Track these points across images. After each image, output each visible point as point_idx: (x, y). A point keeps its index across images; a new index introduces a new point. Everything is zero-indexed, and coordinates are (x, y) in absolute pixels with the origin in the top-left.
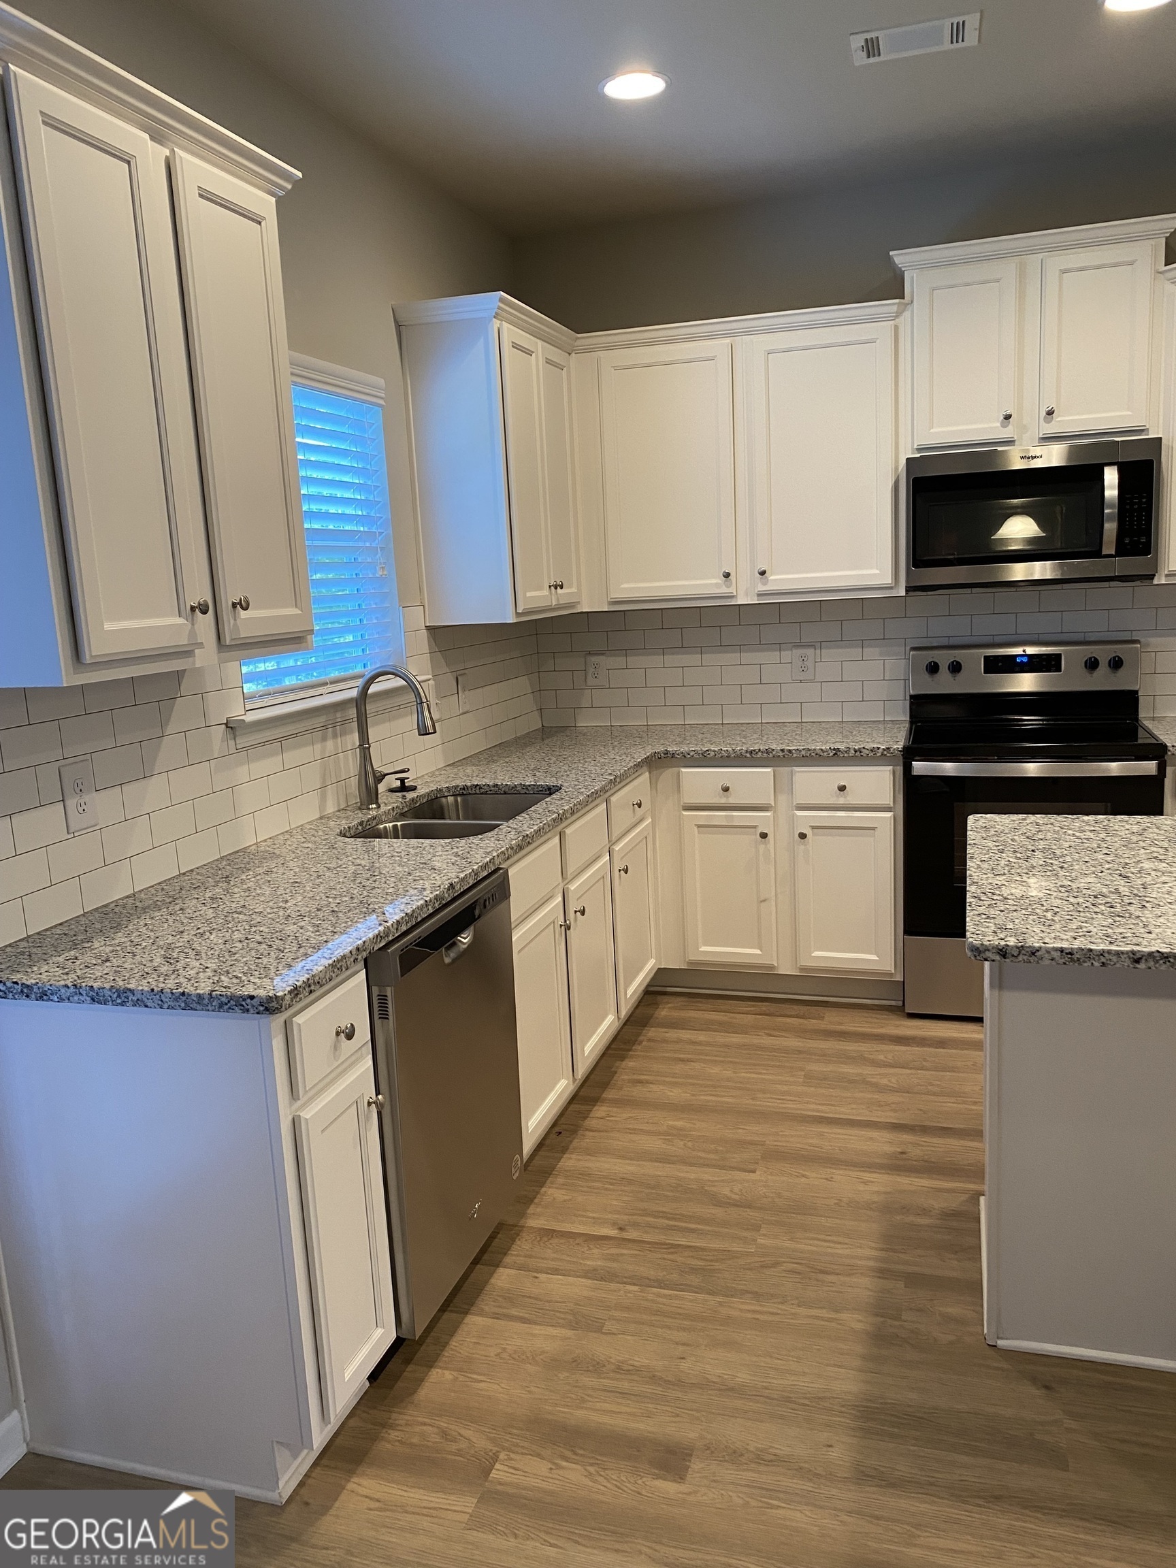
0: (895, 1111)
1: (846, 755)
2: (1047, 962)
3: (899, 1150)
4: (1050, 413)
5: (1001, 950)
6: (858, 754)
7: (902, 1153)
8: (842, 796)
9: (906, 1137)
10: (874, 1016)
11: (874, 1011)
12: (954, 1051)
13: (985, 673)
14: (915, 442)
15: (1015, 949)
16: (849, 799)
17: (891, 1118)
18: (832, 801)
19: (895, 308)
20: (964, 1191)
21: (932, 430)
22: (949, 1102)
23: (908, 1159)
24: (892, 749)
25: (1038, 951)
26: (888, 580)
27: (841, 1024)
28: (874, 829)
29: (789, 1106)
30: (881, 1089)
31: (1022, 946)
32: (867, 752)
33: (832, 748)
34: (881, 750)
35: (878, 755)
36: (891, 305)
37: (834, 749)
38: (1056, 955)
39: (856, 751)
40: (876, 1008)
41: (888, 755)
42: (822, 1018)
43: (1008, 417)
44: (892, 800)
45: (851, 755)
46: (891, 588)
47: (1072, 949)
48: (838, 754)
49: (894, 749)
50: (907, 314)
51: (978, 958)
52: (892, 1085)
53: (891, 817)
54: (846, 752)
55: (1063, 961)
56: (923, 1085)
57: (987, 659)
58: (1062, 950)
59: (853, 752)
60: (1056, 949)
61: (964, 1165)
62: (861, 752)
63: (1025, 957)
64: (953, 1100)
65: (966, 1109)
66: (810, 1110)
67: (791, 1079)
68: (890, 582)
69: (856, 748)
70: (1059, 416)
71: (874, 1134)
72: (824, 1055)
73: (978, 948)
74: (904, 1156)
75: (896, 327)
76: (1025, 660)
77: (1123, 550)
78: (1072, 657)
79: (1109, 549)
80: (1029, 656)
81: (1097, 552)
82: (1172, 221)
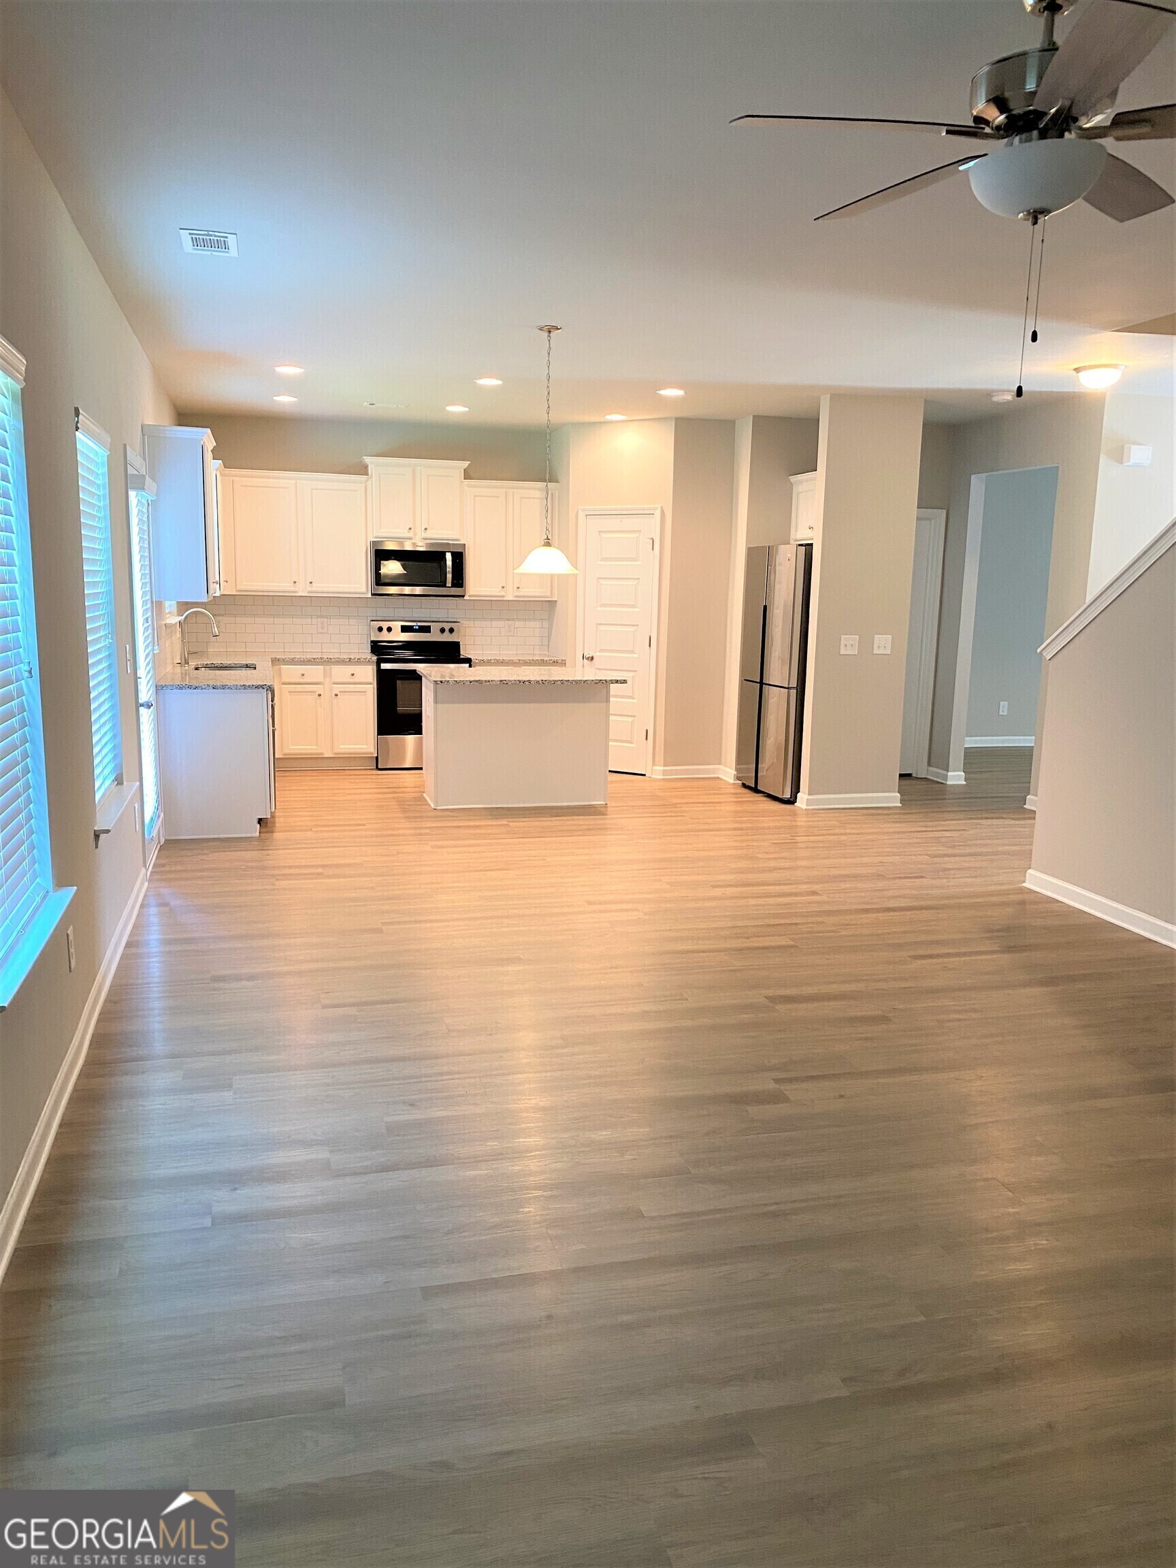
4: (426, 529)
8: (352, 678)
10: (370, 770)
11: (365, 770)
13: (401, 632)
14: (374, 535)
16: (355, 679)
18: (348, 680)
19: (365, 479)
21: (381, 530)
24: (372, 659)
26: (363, 590)
28: (365, 692)
34: (368, 659)
35: (367, 661)
36: (364, 478)
37: (348, 659)
39: (358, 659)
40: (365, 768)
41: (370, 661)
43: (410, 529)
44: (372, 680)
46: (365, 593)
48: (351, 661)
49: (374, 659)
50: (370, 481)
53: (372, 687)
54: (354, 660)
57: (402, 626)
62: (363, 661)
68: (365, 591)
70: (429, 531)
75: (366, 487)
76: (417, 627)
77: (454, 585)
78: (435, 628)
79: (449, 584)
80: (419, 626)
81: (444, 585)
82: (466, 464)
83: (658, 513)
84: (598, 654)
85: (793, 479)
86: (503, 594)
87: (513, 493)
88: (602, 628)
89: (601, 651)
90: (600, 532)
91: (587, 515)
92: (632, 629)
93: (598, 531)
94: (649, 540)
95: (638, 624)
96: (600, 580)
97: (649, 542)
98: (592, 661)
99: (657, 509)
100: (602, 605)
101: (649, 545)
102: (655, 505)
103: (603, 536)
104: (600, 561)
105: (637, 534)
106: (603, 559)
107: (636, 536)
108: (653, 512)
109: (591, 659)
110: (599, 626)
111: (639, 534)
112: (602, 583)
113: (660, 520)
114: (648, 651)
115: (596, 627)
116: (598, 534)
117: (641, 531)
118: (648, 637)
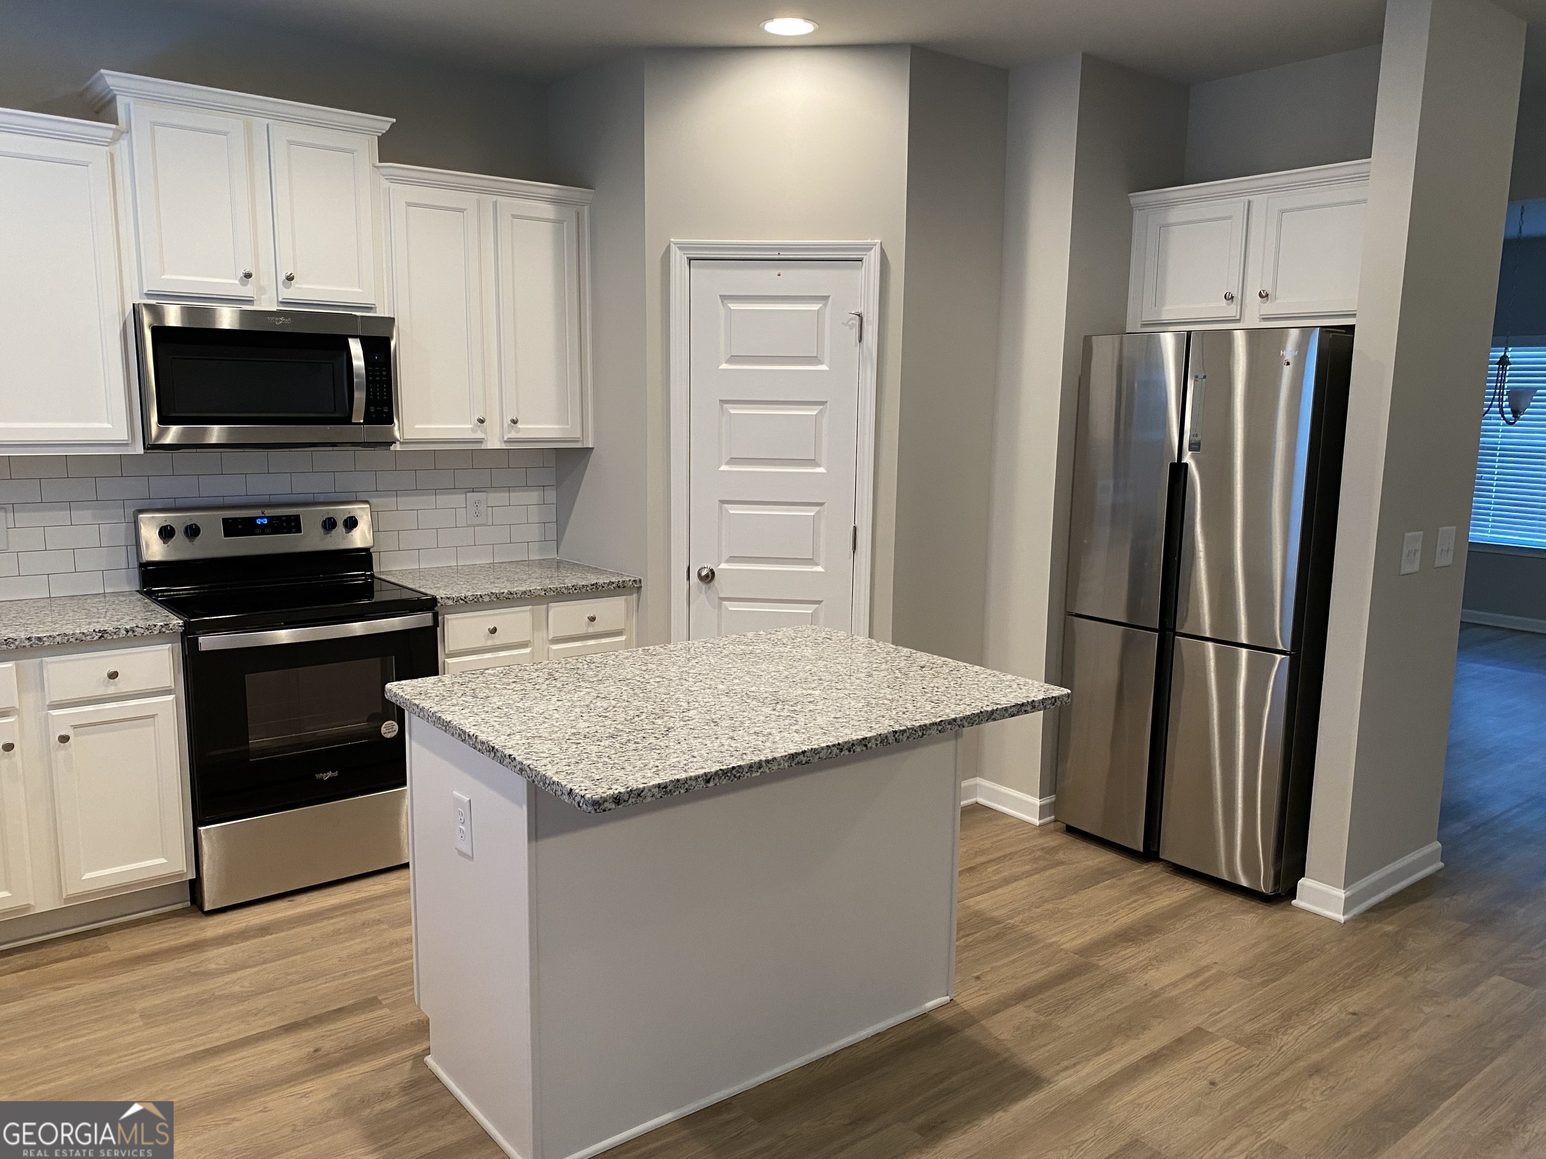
0: (273, 1014)
1: (115, 637)
2: (649, 799)
3: (312, 1050)
4: (290, 278)
5: (616, 798)
6: (130, 633)
7: (316, 1051)
8: (112, 685)
9: (307, 1034)
10: (168, 926)
11: (161, 922)
12: (283, 934)
13: (225, 537)
14: (145, 285)
15: (626, 795)
16: (122, 685)
17: (272, 1022)
18: (100, 692)
19: (110, 134)
20: (404, 1060)
21: (163, 277)
22: (320, 984)
23: (325, 1055)
24: (171, 626)
25: (642, 791)
26: (122, 435)
27: (136, 947)
28: (153, 716)
29: (151, 1056)
30: (241, 998)
31: (631, 791)
32: (142, 631)
33: (97, 630)
34: (158, 627)
35: (155, 633)
36: (104, 128)
37: (100, 631)
38: (656, 790)
39: (127, 631)
40: (159, 918)
41: (167, 632)
42: (107, 949)
43: (248, 276)
44: (173, 681)
45: (121, 636)
46: (127, 445)
47: (666, 782)
48: (105, 636)
49: (174, 625)
50: (124, 143)
51: (598, 811)
52: (246, 989)
53: (172, 700)
54: (115, 633)
55: (660, 795)
56: (281, 978)
57: (225, 521)
58: (659, 786)
59: (125, 633)
60: (654, 786)
61: (384, 1037)
62: (133, 632)
63: (634, 800)
64: (322, 980)
65: (341, 984)
66: (174, 1052)
67: (125, 1027)
68: (127, 438)
69: (128, 627)
70: (297, 283)
71: (271, 1045)
72: (144, 988)
73: (598, 802)
74: (319, 1053)
75: (112, 155)
76: (265, 521)
77: (369, 419)
78: (310, 519)
79: (358, 417)
80: (269, 518)
81: (347, 420)
82: (384, 123)
83: (873, 259)
84: (723, 566)
85: (1135, 199)
86: (479, 435)
87: (495, 203)
88: (734, 510)
89: (732, 559)
90: (723, 297)
91: (690, 260)
92: (811, 512)
93: (720, 296)
94: (851, 319)
95: (824, 501)
96: (726, 406)
97: (850, 323)
98: (712, 583)
99: (873, 250)
100: (733, 461)
101: (851, 328)
102: (869, 241)
103: (732, 308)
104: (727, 362)
105: (821, 305)
106: (733, 359)
107: (817, 309)
108: (865, 257)
109: (709, 578)
110: (726, 506)
111: (825, 305)
112: (732, 412)
113: (879, 275)
114: (850, 558)
115: (721, 508)
116: (722, 302)
117: (830, 298)
118: (852, 529)
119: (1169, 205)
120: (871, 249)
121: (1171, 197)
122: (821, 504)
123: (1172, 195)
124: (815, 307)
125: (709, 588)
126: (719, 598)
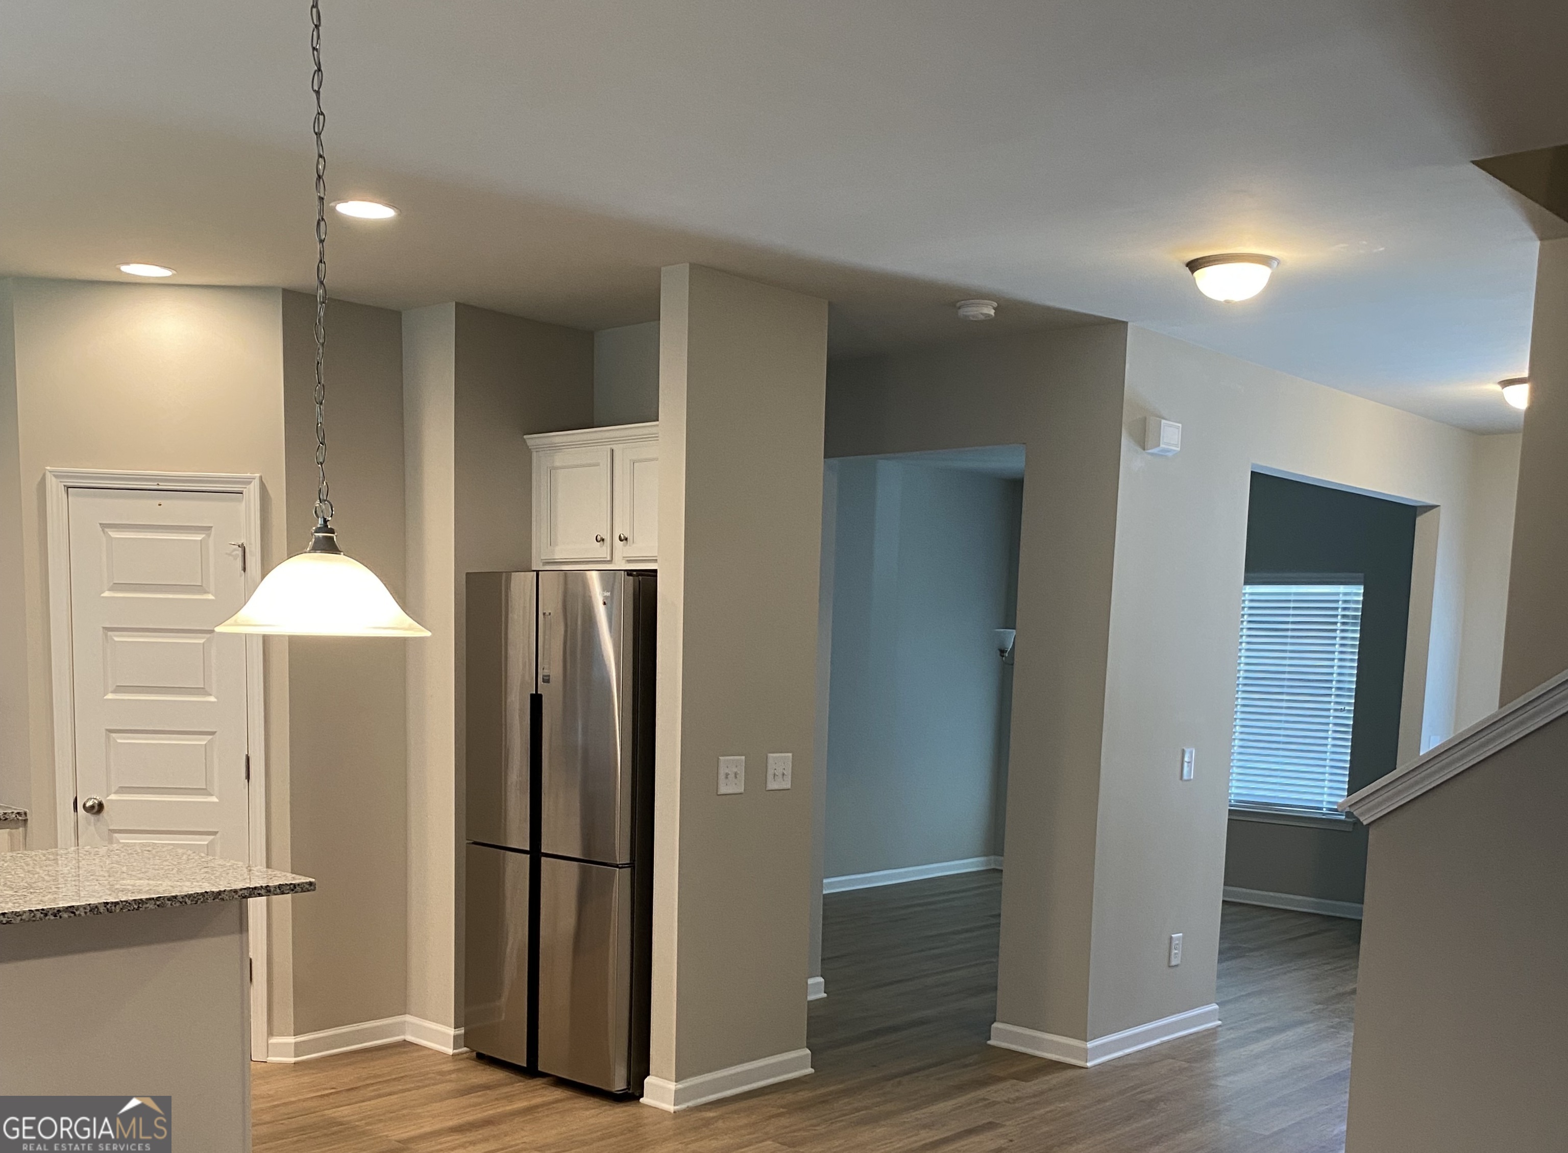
83: (253, 492)
84: (113, 797)
85: (533, 440)
88: (121, 739)
89: (122, 790)
90: (104, 526)
91: (67, 488)
92: (203, 741)
93: (100, 524)
94: (235, 550)
95: (215, 730)
96: (110, 633)
97: (235, 553)
98: (101, 814)
99: (253, 483)
100: (119, 689)
101: (235, 559)
102: (248, 474)
103: (112, 536)
104: (109, 590)
105: (204, 536)
106: (116, 587)
107: (200, 539)
108: (245, 490)
109: (98, 809)
110: (114, 735)
111: (209, 536)
112: (116, 639)
113: (259, 508)
114: (244, 788)
115: (108, 738)
116: (103, 530)
117: (213, 529)
118: (244, 758)
119: (556, 448)
120: (250, 483)
121: (556, 441)
122: (213, 733)
123: (557, 440)
124: (199, 537)
125: (98, 820)
126: (109, 830)
